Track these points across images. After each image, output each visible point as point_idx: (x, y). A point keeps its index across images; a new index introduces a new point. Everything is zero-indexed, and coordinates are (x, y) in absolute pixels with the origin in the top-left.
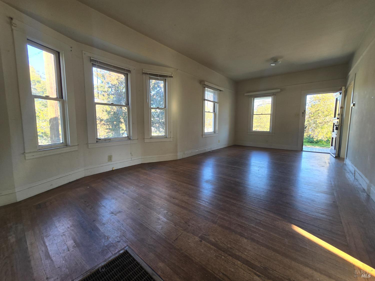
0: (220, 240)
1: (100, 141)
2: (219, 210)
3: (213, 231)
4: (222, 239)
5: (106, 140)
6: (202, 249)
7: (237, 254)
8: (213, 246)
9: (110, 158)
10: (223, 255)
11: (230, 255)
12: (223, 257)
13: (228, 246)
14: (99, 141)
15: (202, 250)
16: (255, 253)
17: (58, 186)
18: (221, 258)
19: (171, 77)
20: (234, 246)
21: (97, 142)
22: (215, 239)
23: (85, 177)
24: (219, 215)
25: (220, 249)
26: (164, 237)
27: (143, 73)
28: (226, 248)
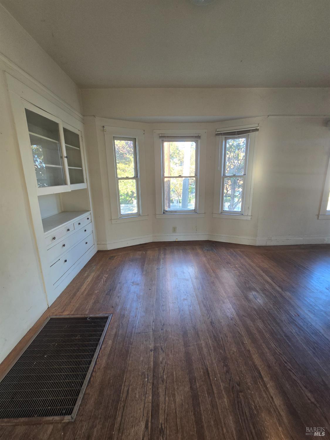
0: (166, 365)
1: (167, 212)
2: (211, 337)
3: (173, 351)
4: (169, 366)
5: (172, 212)
6: (143, 357)
7: (160, 390)
8: (153, 363)
9: (174, 230)
10: (149, 378)
11: (153, 384)
12: (147, 379)
13: (164, 376)
14: (165, 212)
15: (142, 359)
16: (176, 409)
17: (132, 245)
18: (145, 378)
19: (257, 130)
20: (168, 382)
21: (164, 213)
22: (163, 359)
23: (153, 242)
24: (202, 342)
25: (154, 371)
26: (135, 325)
27: (217, 135)
28: (160, 376)
